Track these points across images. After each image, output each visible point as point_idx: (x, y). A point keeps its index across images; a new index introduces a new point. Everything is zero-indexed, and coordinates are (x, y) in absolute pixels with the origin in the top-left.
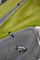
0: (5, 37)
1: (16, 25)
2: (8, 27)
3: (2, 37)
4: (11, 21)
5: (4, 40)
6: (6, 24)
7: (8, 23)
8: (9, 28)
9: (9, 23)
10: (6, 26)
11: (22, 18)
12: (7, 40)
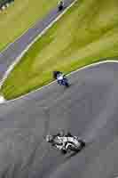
0: (35, 88)
1: (70, 54)
2: (44, 60)
3: (27, 88)
4: (53, 42)
5: (35, 96)
6: (39, 51)
7: (44, 46)
8: (49, 61)
9: (49, 48)
10: (40, 56)
11: (86, 33)
12: (42, 98)
